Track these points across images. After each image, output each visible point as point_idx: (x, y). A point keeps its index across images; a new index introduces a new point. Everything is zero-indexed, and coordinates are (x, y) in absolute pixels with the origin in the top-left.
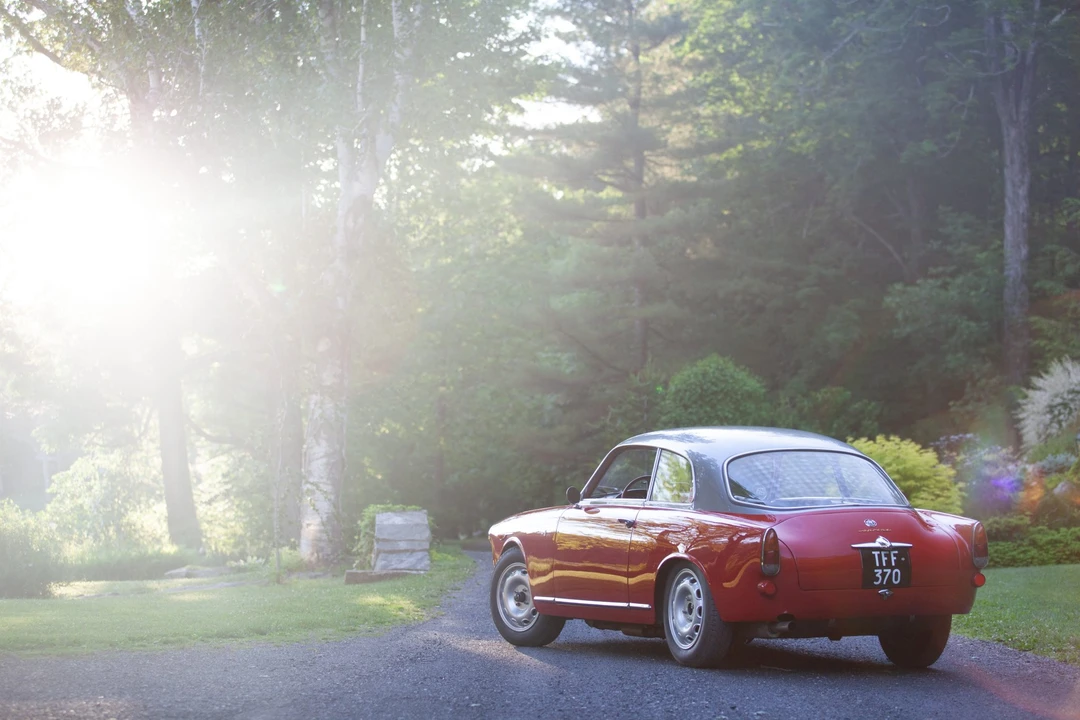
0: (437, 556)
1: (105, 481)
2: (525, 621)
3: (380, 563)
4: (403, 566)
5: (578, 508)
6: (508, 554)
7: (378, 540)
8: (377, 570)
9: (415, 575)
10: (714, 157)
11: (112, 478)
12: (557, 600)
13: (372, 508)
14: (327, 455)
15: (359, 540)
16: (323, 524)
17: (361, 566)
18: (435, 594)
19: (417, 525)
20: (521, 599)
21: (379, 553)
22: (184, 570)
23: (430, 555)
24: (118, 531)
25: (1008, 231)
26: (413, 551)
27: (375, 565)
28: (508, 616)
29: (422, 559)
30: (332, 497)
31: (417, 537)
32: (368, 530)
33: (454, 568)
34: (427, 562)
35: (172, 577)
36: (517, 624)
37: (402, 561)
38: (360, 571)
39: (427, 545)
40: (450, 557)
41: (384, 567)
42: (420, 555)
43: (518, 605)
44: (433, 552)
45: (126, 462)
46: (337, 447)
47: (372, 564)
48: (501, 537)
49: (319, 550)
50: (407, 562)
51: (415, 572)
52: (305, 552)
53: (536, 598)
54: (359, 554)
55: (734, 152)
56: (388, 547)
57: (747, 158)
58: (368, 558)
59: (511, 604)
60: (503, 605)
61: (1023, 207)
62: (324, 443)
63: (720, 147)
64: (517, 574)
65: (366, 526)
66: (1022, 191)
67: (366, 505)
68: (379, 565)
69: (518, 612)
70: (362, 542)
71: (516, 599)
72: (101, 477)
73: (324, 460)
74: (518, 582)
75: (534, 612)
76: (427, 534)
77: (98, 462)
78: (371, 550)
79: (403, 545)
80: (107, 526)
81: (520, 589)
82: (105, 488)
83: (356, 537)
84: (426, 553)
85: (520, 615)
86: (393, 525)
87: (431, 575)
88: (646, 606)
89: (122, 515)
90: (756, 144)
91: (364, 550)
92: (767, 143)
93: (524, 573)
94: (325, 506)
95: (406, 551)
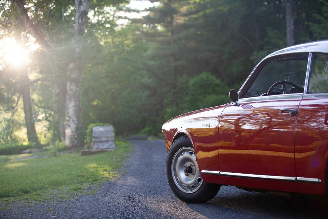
0: (118, 143)
1: (6, 122)
2: (193, 187)
3: (95, 147)
4: (105, 147)
5: (237, 105)
6: (178, 141)
7: (94, 137)
8: (94, 150)
9: (109, 151)
10: (194, 16)
11: (8, 121)
12: (222, 173)
13: (91, 125)
14: (74, 106)
15: (87, 138)
16: (72, 132)
17: (88, 148)
18: (120, 160)
19: (109, 131)
20: (189, 171)
21: (95, 142)
22: (28, 151)
23: (115, 142)
24: (11, 137)
25: (288, 35)
26: (108, 141)
27: (93, 147)
28: (180, 183)
29: (111, 145)
30: (76, 122)
31: (109, 135)
32: (90, 134)
33: (125, 147)
34: (114, 145)
35: (24, 153)
36: (186, 188)
37: (104, 146)
38: (87, 150)
39: (113, 139)
40: (123, 143)
41: (97, 148)
42: (111, 143)
43: (187, 175)
44: (116, 141)
45: (13, 115)
46: (78, 103)
47: (92, 147)
48: (172, 130)
49: (72, 142)
50: (106, 146)
51: (109, 150)
52: (67, 142)
53: (203, 171)
54: (86, 143)
55: (201, 14)
56: (98, 140)
57: (205, 16)
58: (90, 144)
59: (182, 175)
60: (176, 175)
61: (292, 27)
62: (73, 102)
63: (196, 12)
64: (186, 155)
65: (89, 132)
66: (292, 23)
67: (89, 124)
68: (95, 148)
69: (187, 180)
70: (88, 139)
71: (185, 171)
72: (5, 121)
73: (73, 109)
74: (186, 160)
75: (199, 180)
76: (113, 134)
77: (4, 116)
78: (91, 142)
79: (104, 139)
80: (7, 136)
81: (188, 164)
82: (6, 124)
83: (85, 137)
84: (113, 142)
85: (190, 182)
86: (100, 132)
87: (116, 151)
88: (316, 180)
89: (12, 133)
90: (207, 11)
91: (89, 142)
92: (211, 10)
93: (191, 153)
94: (73, 126)
95: (105, 141)
